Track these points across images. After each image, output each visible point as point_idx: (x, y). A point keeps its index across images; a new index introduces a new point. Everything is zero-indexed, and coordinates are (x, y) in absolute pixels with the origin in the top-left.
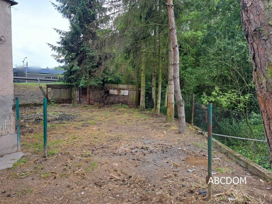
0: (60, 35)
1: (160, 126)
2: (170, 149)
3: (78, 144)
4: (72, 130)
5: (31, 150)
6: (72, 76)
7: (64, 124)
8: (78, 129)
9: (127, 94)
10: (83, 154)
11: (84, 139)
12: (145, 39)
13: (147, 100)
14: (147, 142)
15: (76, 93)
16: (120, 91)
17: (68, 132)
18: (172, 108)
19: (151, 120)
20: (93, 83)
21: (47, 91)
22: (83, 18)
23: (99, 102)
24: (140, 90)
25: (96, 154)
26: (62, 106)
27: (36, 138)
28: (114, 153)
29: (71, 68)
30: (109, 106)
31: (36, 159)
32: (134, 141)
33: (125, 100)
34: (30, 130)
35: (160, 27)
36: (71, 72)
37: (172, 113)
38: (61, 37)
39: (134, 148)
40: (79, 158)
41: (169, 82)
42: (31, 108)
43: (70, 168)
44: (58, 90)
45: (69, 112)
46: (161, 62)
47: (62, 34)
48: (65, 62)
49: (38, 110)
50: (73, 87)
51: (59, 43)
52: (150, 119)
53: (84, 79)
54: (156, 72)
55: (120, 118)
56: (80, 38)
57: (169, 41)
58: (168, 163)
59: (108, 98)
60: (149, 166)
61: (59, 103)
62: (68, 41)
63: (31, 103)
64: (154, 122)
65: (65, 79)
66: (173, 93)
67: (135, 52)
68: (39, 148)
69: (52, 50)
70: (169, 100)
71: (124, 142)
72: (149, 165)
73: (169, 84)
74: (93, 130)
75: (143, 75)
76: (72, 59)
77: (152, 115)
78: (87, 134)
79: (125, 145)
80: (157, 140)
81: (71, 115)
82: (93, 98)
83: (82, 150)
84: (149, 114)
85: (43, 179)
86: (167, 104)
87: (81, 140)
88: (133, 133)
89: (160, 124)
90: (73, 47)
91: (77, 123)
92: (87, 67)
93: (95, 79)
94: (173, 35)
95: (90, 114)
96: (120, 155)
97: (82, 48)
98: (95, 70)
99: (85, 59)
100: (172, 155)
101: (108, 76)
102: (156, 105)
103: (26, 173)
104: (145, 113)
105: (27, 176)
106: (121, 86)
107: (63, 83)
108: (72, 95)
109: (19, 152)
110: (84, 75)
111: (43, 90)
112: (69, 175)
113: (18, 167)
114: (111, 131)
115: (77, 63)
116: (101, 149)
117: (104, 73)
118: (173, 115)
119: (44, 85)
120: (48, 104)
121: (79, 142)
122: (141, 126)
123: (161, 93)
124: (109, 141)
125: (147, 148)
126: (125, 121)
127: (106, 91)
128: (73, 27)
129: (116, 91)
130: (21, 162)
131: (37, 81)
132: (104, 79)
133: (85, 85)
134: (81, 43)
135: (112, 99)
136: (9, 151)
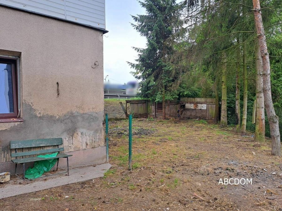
0: (138, 52)
1: (247, 146)
2: (262, 172)
3: (158, 159)
4: (150, 145)
5: (117, 162)
6: (149, 92)
7: (143, 139)
8: (157, 144)
9: (205, 108)
10: (164, 169)
11: (163, 155)
12: (226, 48)
13: (229, 114)
14: (232, 163)
15: (153, 108)
16: (197, 105)
17: (147, 146)
18: (262, 125)
19: (236, 138)
20: (168, 97)
21: (126, 106)
22: (159, 34)
23: (175, 117)
24: (220, 103)
25: (177, 171)
26: (140, 120)
27: (119, 151)
28: (196, 172)
29: (148, 84)
30: (186, 121)
31: (122, 171)
32: (217, 160)
33: (203, 115)
34: (114, 143)
35: (245, 34)
36: (148, 88)
37: (262, 130)
38: (139, 55)
39: (217, 168)
40: (161, 173)
41: (257, 95)
42: (113, 123)
43: (153, 183)
44: (135, 105)
45: (146, 127)
46: (246, 72)
47: (139, 51)
48: (142, 79)
49: (118, 124)
50: (149, 102)
51: (137, 60)
52: (234, 137)
53: (160, 94)
54: (240, 83)
55: (199, 134)
56: (157, 53)
57: (256, 49)
58: (259, 188)
59: (183, 113)
60: (236, 190)
61: (137, 118)
62: (145, 58)
63: (113, 117)
64: (240, 141)
65: (142, 94)
66: (262, 108)
67: (214, 63)
68: (124, 161)
69: (131, 67)
70: (258, 115)
71: (205, 161)
72: (236, 188)
73: (258, 97)
74: (171, 146)
75: (224, 87)
76: (149, 75)
77: (236, 133)
78: (166, 150)
79: (207, 165)
80: (244, 161)
81: (149, 130)
82: (168, 113)
83: (163, 166)
84: (232, 131)
85: (130, 190)
86: (256, 120)
87: (161, 156)
88: (215, 152)
89: (247, 143)
90: (150, 63)
91: (155, 138)
92: (163, 82)
93: (171, 94)
94: (261, 42)
95: (167, 130)
96: (202, 175)
97: (159, 64)
98: (170, 84)
99: (161, 74)
100: (264, 180)
101: (184, 90)
102: (242, 120)
103: (115, 183)
104: (227, 130)
105: (117, 186)
106: (198, 100)
107: (140, 99)
108: (149, 110)
109: (107, 164)
110: (160, 89)
111: (123, 106)
112: (153, 189)
113: (108, 177)
114: (189, 148)
115: (153, 78)
116: (182, 166)
117: (180, 87)
118: (264, 133)
119: (123, 100)
120: (127, 119)
121: (159, 158)
122: (224, 145)
123: (247, 106)
124: (189, 159)
125: (233, 169)
126: (204, 139)
127: (182, 105)
128: (150, 44)
129: (192, 105)
130: (110, 173)
131: (117, 97)
132: (180, 93)
133: (161, 99)
134: (157, 59)
135: (188, 114)
136: (99, 162)
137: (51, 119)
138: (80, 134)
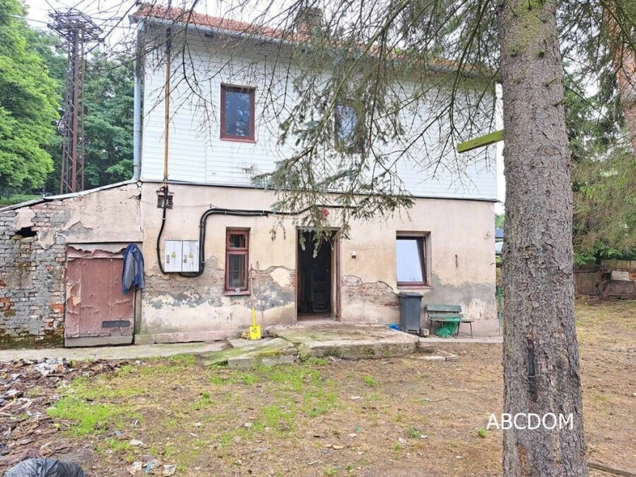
23: (590, 295)
59: (608, 288)
127: (605, 274)
129: (626, 274)
135: (618, 289)
136: (493, 334)
137: (451, 287)
138: (474, 303)
